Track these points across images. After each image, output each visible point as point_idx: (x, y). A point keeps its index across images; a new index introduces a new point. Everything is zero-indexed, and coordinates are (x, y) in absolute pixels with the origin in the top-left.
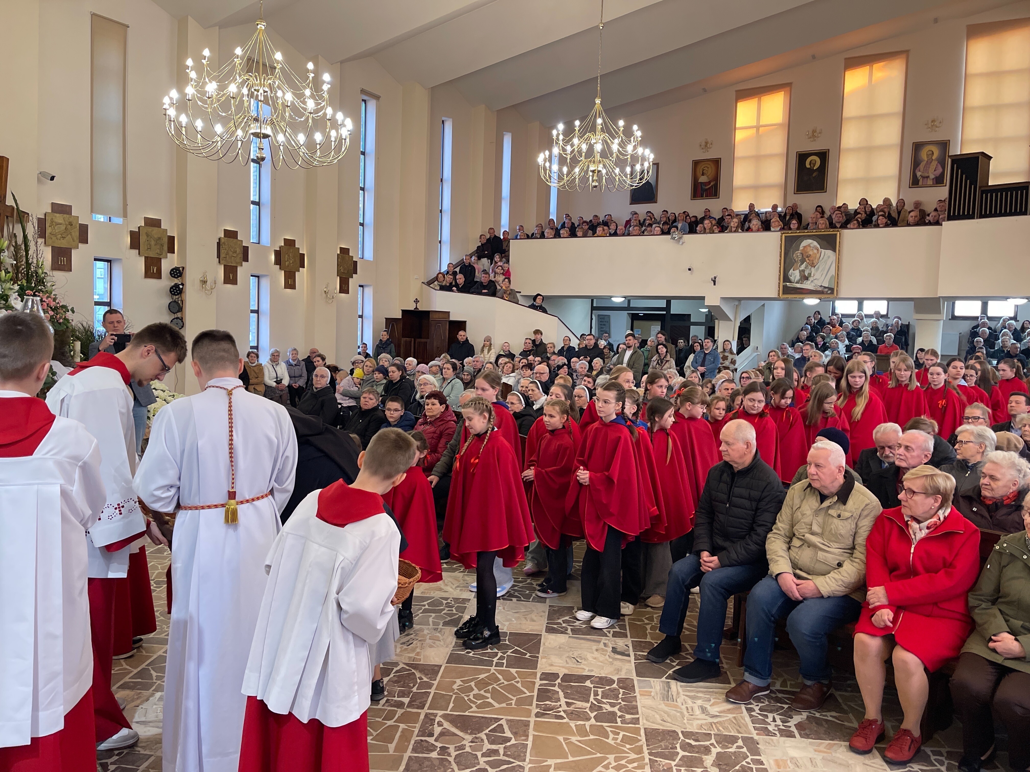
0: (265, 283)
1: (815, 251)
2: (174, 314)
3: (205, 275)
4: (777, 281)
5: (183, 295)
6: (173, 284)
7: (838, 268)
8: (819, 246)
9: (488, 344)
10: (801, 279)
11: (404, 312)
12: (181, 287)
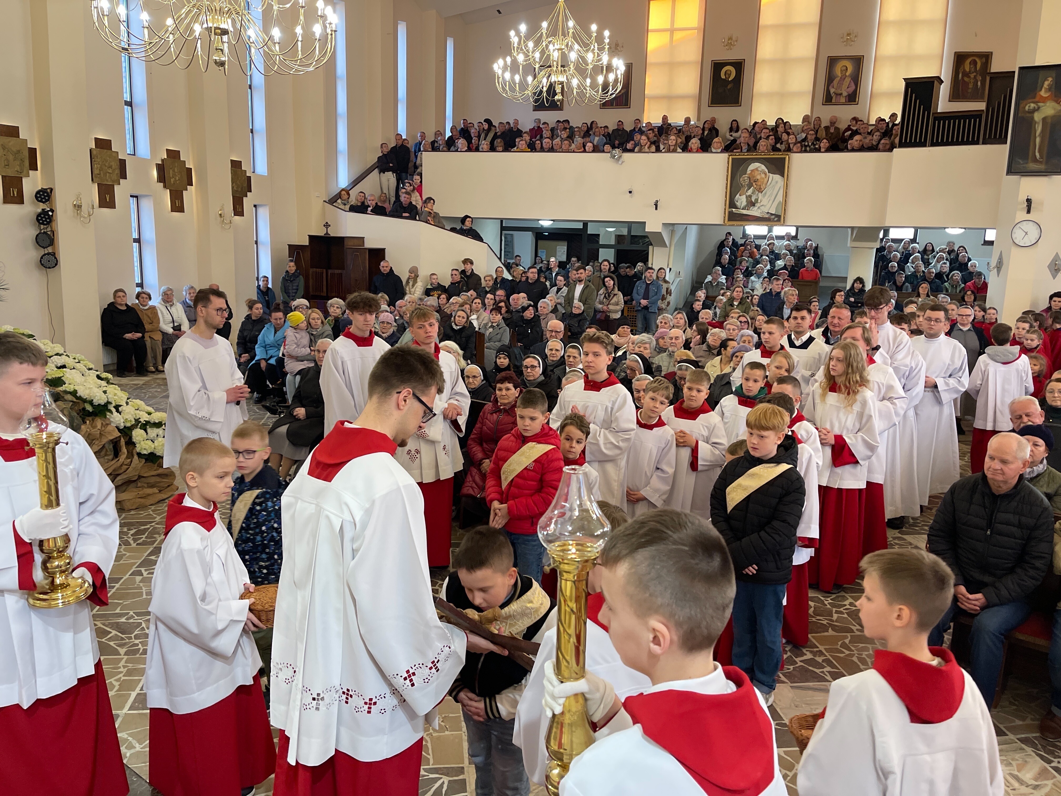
0: (147, 206)
1: (763, 176)
2: (44, 248)
3: (78, 197)
4: (724, 207)
5: (53, 224)
6: (39, 210)
7: (786, 195)
8: (767, 171)
9: (414, 274)
10: (747, 205)
11: (311, 237)
12: (50, 213)
